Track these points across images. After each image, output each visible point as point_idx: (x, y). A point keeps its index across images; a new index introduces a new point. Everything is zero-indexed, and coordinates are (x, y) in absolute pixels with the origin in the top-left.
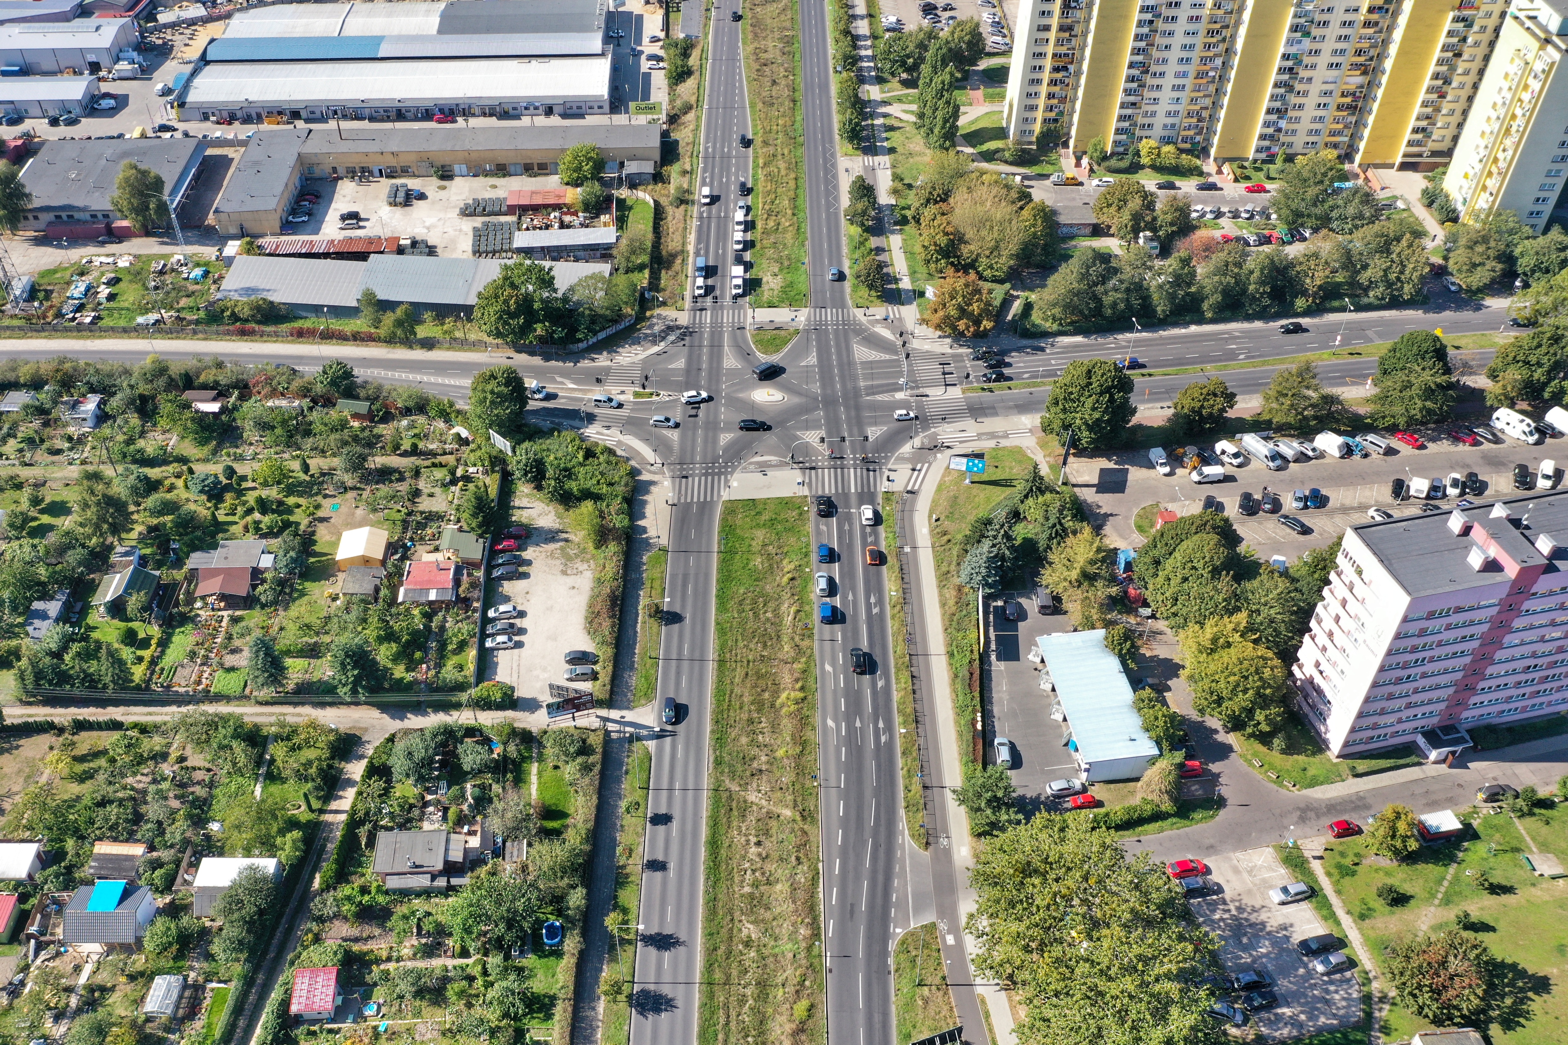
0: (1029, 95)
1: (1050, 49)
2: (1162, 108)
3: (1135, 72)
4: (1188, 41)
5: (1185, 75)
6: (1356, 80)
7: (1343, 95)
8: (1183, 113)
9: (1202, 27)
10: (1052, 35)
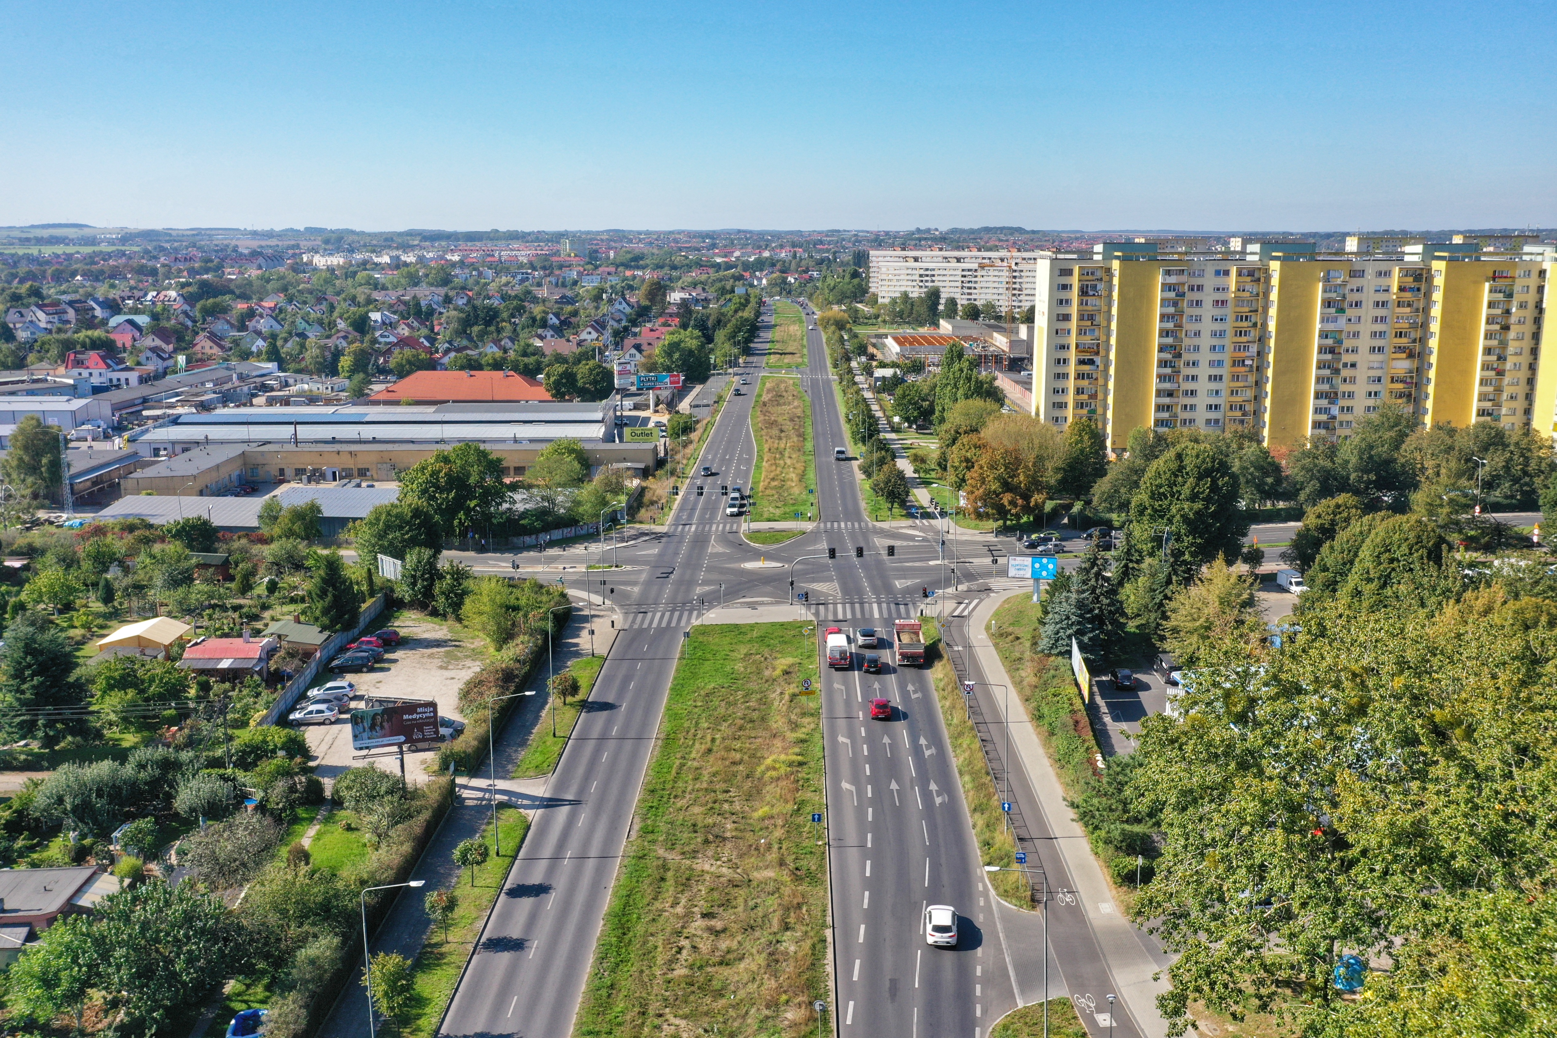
0: (1056, 391)
1: (1073, 340)
2: (1202, 401)
3: (1167, 356)
4: (1218, 326)
5: (1220, 363)
6: (1402, 365)
7: (1392, 381)
8: (1225, 406)
9: (1229, 312)
10: (1073, 324)
